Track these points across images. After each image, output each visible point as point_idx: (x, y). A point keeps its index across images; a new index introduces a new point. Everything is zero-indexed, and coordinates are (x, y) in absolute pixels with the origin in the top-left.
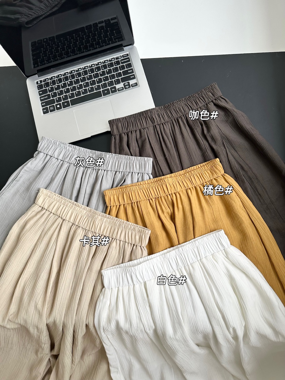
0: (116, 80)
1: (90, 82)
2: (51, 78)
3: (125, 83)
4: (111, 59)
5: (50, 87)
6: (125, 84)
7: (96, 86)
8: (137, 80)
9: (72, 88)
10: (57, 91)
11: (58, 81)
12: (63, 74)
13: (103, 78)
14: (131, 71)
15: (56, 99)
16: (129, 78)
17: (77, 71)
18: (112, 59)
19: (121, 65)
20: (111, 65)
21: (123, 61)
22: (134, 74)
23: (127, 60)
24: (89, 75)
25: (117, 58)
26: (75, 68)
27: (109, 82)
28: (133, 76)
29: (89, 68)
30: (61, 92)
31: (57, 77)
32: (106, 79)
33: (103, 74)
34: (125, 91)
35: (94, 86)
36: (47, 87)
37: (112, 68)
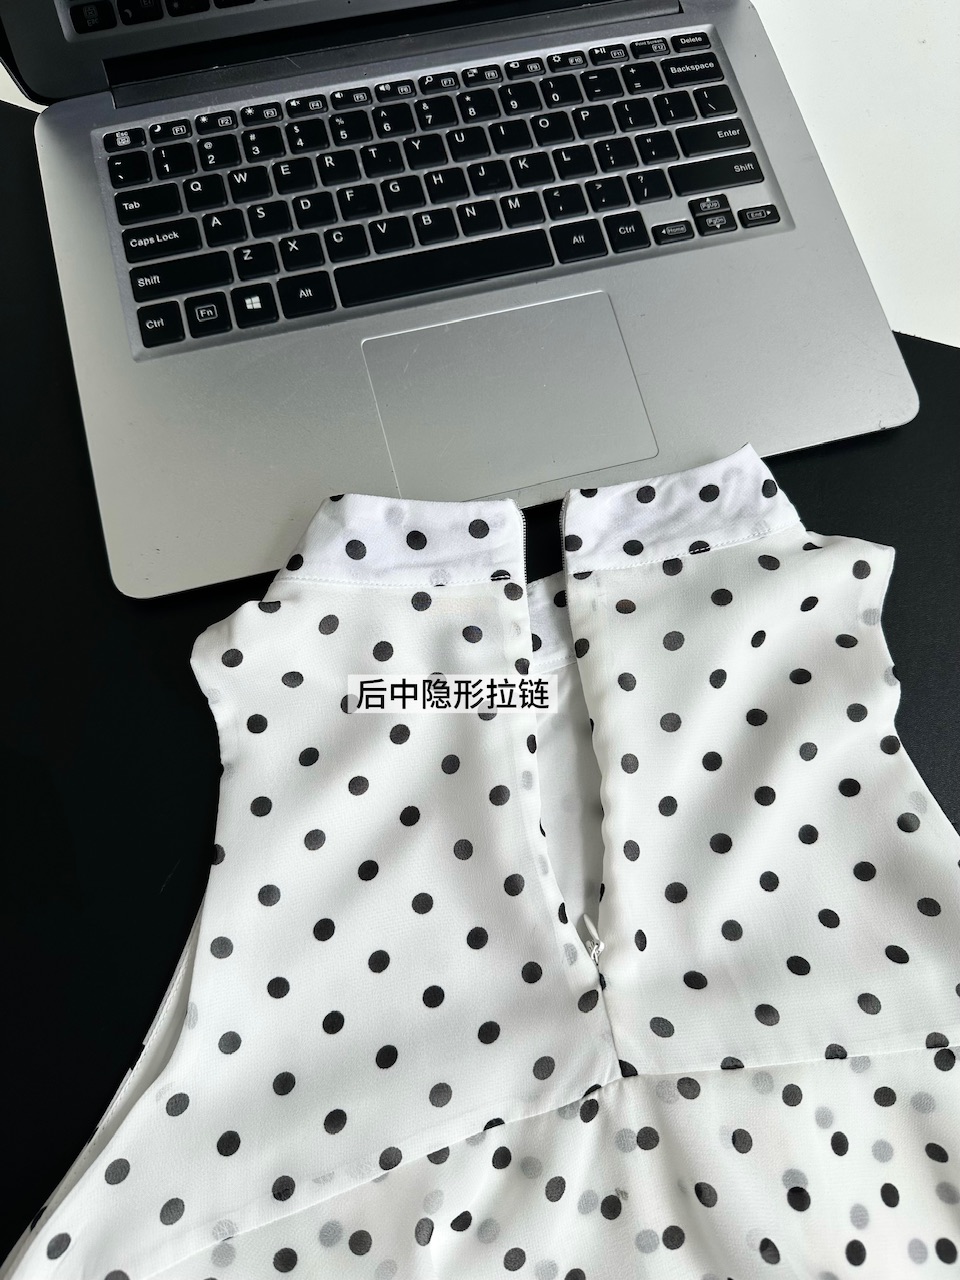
0: (641, 178)
1: (473, 170)
2: (204, 119)
3: (704, 199)
4: (603, 51)
5: (201, 172)
7: (513, 198)
8: (777, 191)
9: (349, 195)
10: (244, 207)
11: (255, 143)
12: (293, 104)
13: (557, 154)
14: (734, 133)
15: (239, 253)
18: (609, 49)
19: (668, 90)
20: (607, 83)
21: (680, 70)
22: (752, 154)
23: (703, 66)
24: (462, 125)
25: (639, 49)
26: (374, 79)
27: (600, 186)
28: (750, 166)
29: (464, 88)
30: (277, 218)
31: (247, 120)
32: (580, 162)
33: (559, 129)
34: (700, 245)
35: (497, 197)
36: (174, 173)
37: (609, 102)
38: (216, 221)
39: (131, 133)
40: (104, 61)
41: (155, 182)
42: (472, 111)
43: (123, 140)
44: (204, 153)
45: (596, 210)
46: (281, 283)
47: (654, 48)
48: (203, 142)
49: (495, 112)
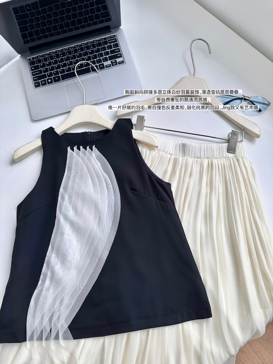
38: (44, 70)
39: (32, 58)
40: (28, 48)
41: (36, 65)
42: (80, 51)
43: (31, 59)
44: (42, 60)
45: (97, 63)
46: (53, 78)
47: (107, 38)
48: (42, 58)
49: (83, 50)
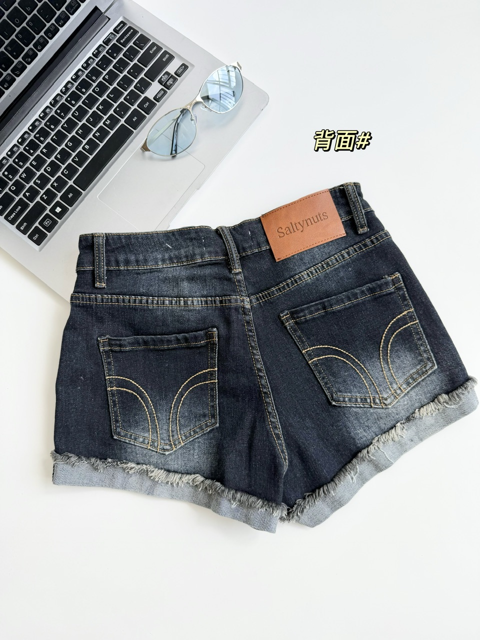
0: (138, 85)
1: (88, 121)
3: (162, 77)
4: (96, 51)
5: (11, 183)
6: (162, 79)
7: (106, 120)
8: (180, 57)
9: (59, 156)
10: (32, 183)
11: (19, 161)
12: (20, 141)
13: (108, 96)
14: (155, 48)
15: (42, 198)
16: (161, 65)
17: (43, 118)
18: (97, 49)
19: (125, 49)
20: (105, 62)
21: (124, 40)
22: (165, 51)
23: (130, 33)
24: (74, 109)
25: (107, 42)
26: (36, 114)
27: (128, 97)
28: (167, 56)
29: (65, 97)
30: (44, 180)
31: (10, 156)
32: (116, 94)
33: (102, 88)
34: (171, 94)
35: (101, 124)
36: (3, 189)
37: (111, 67)
38: (27, 194)
42: (73, 102)
44: (7, 176)
45: (133, 105)
46: (61, 198)
47: (111, 38)
48: (3, 174)
49: (80, 97)
